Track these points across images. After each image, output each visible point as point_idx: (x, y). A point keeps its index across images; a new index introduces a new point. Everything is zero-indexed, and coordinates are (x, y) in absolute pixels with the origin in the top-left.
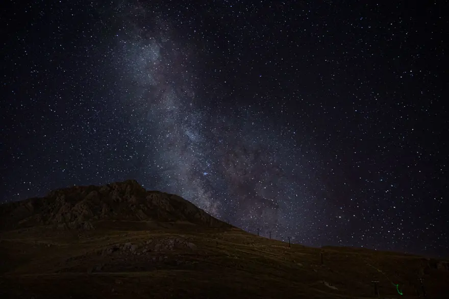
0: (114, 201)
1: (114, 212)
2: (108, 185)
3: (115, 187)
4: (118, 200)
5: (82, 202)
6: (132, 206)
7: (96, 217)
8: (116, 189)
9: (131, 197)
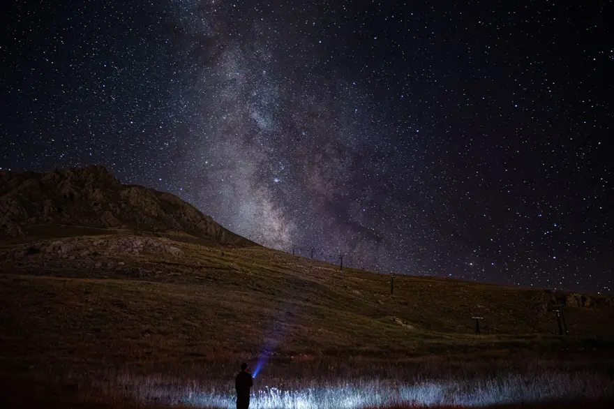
0: (65, 196)
1: (63, 213)
2: (57, 172)
3: (68, 174)
4: (72, 195)
5: (9, 194)
6: (96, 204)
7: (33, 219)
8: (69, 178)
9: (94, 191)
